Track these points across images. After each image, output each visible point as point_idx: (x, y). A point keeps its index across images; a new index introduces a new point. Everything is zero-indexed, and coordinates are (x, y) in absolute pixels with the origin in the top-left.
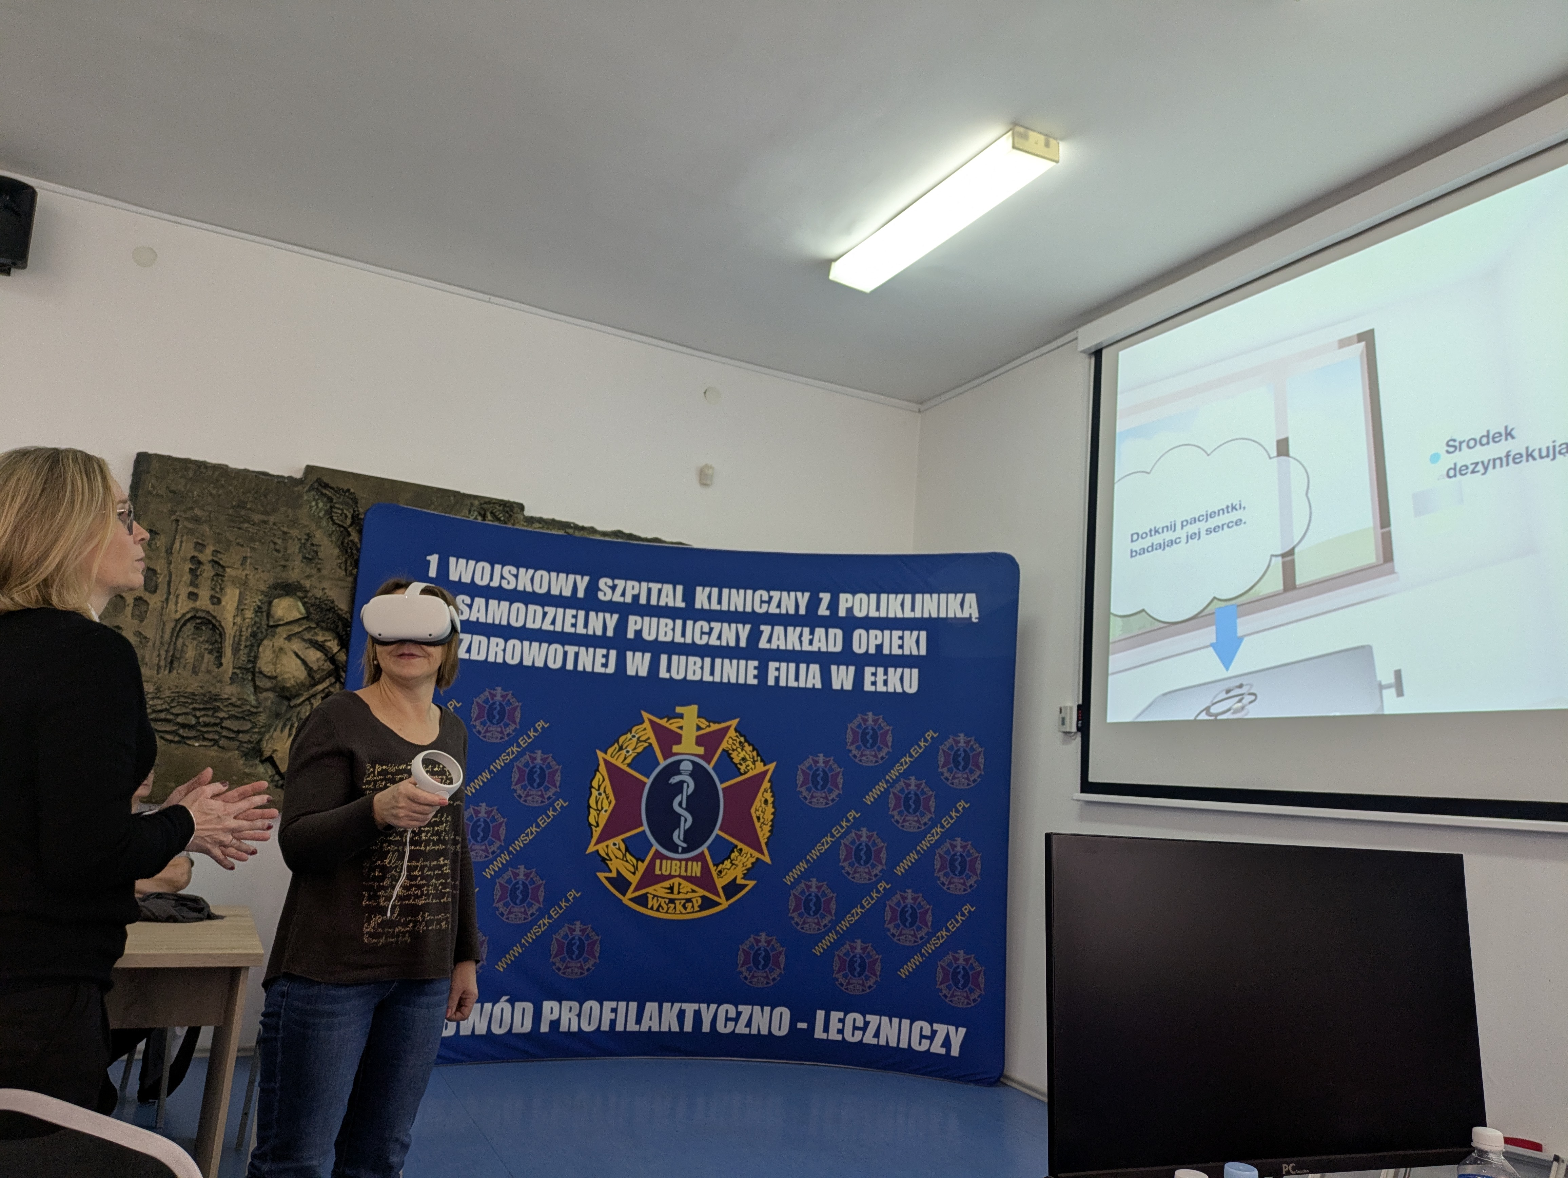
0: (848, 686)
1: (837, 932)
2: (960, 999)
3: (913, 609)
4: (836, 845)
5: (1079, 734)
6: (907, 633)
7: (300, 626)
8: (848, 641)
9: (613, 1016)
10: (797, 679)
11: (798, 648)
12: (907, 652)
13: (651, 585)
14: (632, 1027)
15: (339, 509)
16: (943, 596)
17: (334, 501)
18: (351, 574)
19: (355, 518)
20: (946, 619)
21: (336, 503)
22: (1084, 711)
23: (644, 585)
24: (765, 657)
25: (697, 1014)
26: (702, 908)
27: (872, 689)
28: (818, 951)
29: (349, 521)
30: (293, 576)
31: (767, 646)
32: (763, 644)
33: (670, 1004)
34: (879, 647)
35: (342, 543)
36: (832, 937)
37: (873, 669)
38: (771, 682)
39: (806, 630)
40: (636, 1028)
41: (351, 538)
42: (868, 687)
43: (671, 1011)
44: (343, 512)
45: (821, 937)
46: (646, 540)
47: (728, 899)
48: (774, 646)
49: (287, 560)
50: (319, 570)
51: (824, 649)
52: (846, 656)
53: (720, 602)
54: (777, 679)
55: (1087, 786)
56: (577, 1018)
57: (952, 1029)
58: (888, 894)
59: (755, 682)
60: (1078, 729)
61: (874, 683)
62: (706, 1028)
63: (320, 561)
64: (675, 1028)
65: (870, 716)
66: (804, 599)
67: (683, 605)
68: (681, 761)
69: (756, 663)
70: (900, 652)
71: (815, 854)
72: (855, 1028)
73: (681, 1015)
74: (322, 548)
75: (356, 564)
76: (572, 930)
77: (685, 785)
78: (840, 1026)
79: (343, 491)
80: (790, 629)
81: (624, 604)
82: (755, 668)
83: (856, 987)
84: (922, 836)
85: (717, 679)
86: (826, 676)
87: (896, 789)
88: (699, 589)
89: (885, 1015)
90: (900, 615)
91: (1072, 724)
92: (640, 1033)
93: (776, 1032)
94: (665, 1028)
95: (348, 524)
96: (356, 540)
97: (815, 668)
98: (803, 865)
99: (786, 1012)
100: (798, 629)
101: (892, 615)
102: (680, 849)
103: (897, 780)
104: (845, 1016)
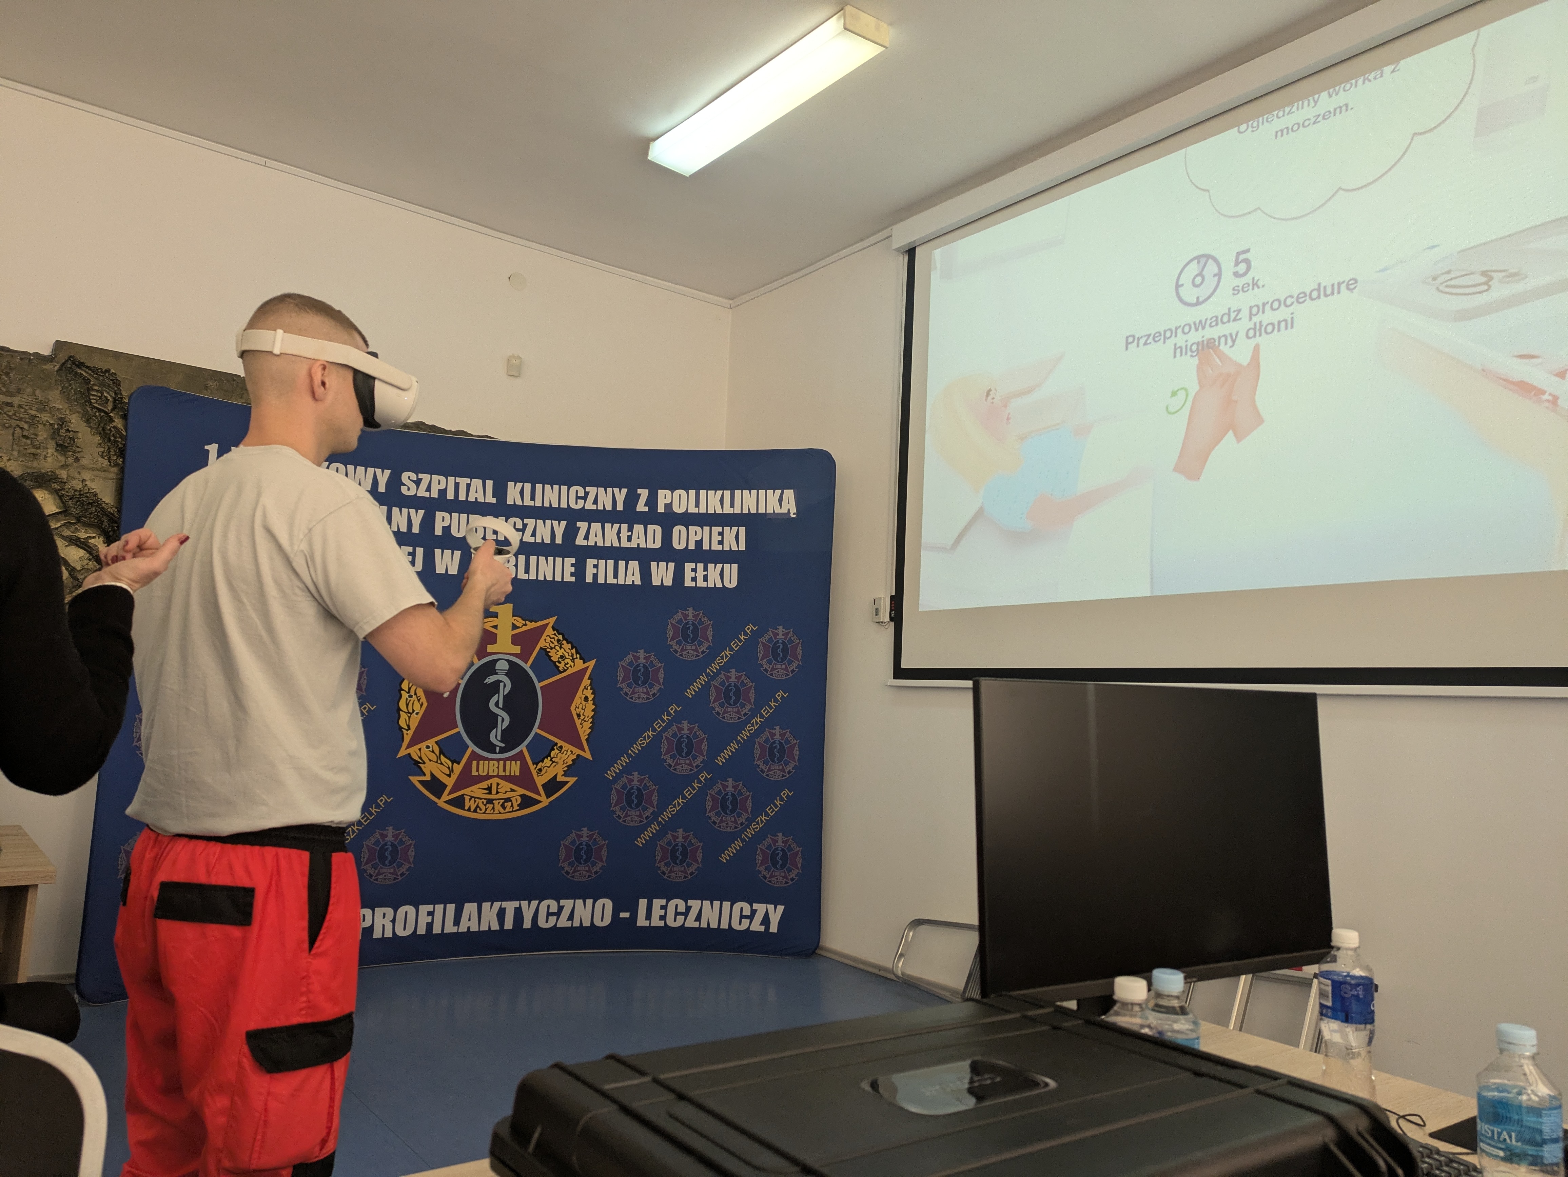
0: (668, 582)
1: (659, 823)
2: (778, 879)
3: (732, 505)
4: (658, 738)
5: (892, 624)
6: (726, 529)
7: (58, 521)
8: (667, 537)
9: (429, 919)
10: (616, 576)
11: (616, 544)
12: (727, 548)
13: (458, 479)
14: (450, 928)
15: (97, 391)
16: (762, 492)
17: (92, 383)
18: (116, 465)
19: (117, 401)
20: (765, 514)
21: (94, 385)
22: (897, 602)
23: (451, 479)
24: (582, 554)
25: (518, 912)
26: (522, 806)
27: (693, 584)
28: (640, 842)
29: (110, 406)
30: (46, 465)
31: (585, 543)
32: (580, 541)
33: (489, 903)
34: (699, 543)
35: (104, 429)
36: (655, 827)
37: (693, 565)
38: (589, 579)
39: (625, 527)
40: (454, 930)
41: (114, 424)
42: (688, 583)
43: (490, 911)
44: (102, 394)
45: (643, 828)
46: (450, 432)
47: (548, 798)
48: (591, 543)
49: (39, 448)
50: (77, 460)
51: (643, 546)
52: (666, 553)
53: (533, 498)
54: (595, 576)
55: (900, 673)
56: (391, 924)
57: (771, 907)
58: (709, 783)
59: (573, 579)
60: (891, 619)
61: (694, 579)
62: (527, 924)
63: (78, 449)
64: (495, 927)
65: (690, 611)
66: (621, 495)
67: (494, 501)
68: (498, 660)
69: (573, 561)
70: (720, 548)
71: (636, 748)
72: (677, 913)
73: (501, 914)
74: (80, 435)
75: (122, 453)
76: (384, 836)
77: (502, 684)
78: (662, 912)
79: (102, 372)
80: (608, 526)
81: (430, 499)
82: (572, 565)
83: (678, 874)
84: (740, 727)
85: (533, 577)
86: (646, 573)
87: (716, 682)
88: (510, 484)
89: (706, 900)
90: (719, 511)
91: (885, 614)
92: (458, 934)
93: (598, 923)
94: (484, 928)
95: (110, 409)
96: (120, 426)
97: (634, 565)
98: (625, 760)
99: (609, 904)
100: (616, 526)
101: (711, 511)
102: (498, 749)
103: (718, 672)
104: (667, 903)
